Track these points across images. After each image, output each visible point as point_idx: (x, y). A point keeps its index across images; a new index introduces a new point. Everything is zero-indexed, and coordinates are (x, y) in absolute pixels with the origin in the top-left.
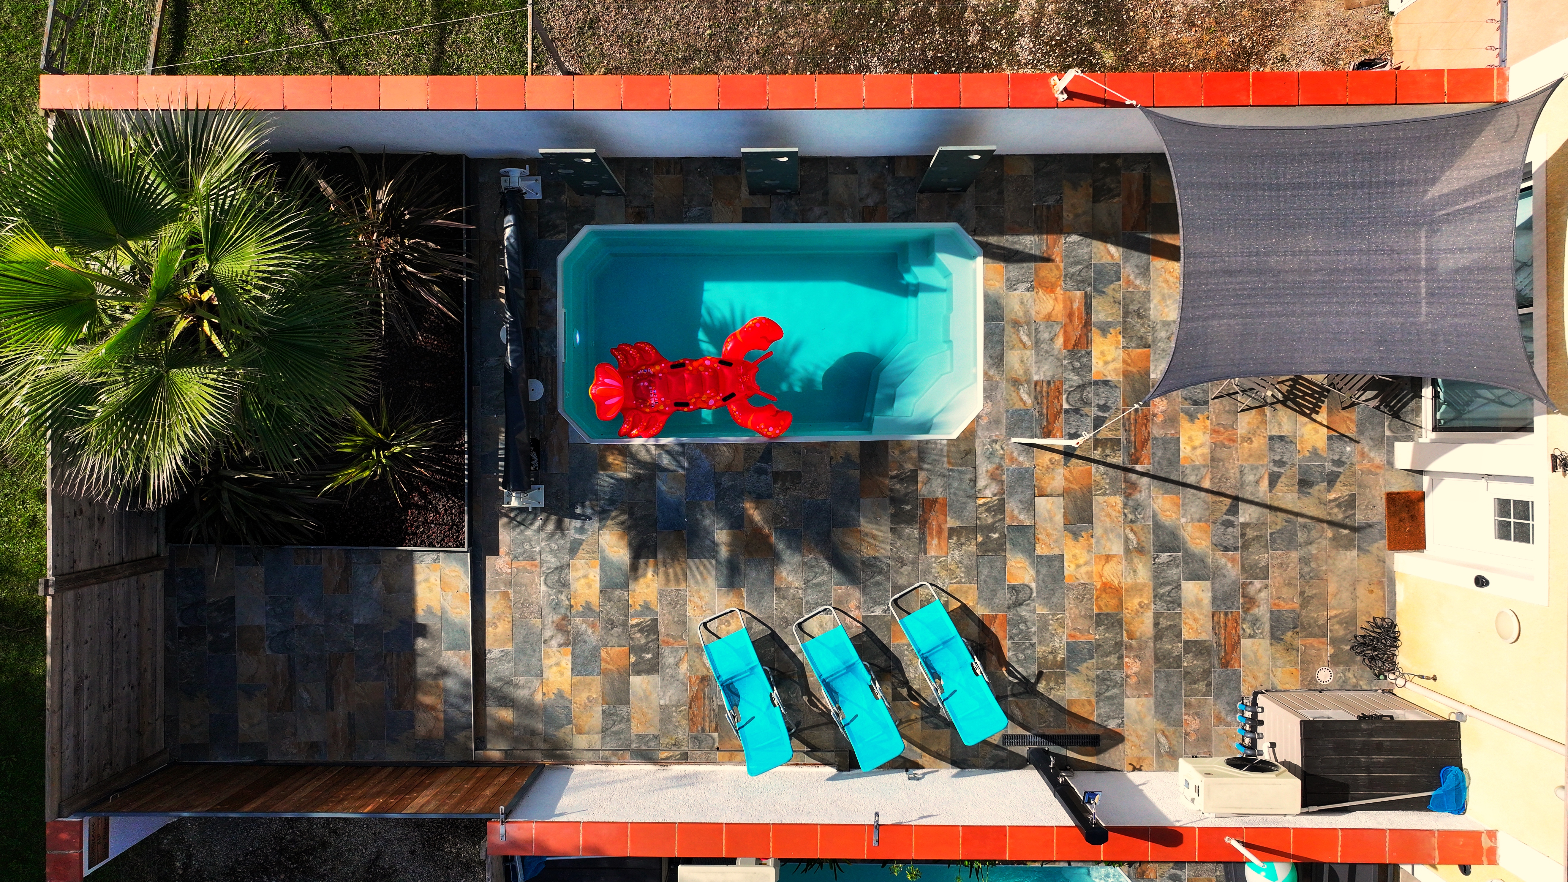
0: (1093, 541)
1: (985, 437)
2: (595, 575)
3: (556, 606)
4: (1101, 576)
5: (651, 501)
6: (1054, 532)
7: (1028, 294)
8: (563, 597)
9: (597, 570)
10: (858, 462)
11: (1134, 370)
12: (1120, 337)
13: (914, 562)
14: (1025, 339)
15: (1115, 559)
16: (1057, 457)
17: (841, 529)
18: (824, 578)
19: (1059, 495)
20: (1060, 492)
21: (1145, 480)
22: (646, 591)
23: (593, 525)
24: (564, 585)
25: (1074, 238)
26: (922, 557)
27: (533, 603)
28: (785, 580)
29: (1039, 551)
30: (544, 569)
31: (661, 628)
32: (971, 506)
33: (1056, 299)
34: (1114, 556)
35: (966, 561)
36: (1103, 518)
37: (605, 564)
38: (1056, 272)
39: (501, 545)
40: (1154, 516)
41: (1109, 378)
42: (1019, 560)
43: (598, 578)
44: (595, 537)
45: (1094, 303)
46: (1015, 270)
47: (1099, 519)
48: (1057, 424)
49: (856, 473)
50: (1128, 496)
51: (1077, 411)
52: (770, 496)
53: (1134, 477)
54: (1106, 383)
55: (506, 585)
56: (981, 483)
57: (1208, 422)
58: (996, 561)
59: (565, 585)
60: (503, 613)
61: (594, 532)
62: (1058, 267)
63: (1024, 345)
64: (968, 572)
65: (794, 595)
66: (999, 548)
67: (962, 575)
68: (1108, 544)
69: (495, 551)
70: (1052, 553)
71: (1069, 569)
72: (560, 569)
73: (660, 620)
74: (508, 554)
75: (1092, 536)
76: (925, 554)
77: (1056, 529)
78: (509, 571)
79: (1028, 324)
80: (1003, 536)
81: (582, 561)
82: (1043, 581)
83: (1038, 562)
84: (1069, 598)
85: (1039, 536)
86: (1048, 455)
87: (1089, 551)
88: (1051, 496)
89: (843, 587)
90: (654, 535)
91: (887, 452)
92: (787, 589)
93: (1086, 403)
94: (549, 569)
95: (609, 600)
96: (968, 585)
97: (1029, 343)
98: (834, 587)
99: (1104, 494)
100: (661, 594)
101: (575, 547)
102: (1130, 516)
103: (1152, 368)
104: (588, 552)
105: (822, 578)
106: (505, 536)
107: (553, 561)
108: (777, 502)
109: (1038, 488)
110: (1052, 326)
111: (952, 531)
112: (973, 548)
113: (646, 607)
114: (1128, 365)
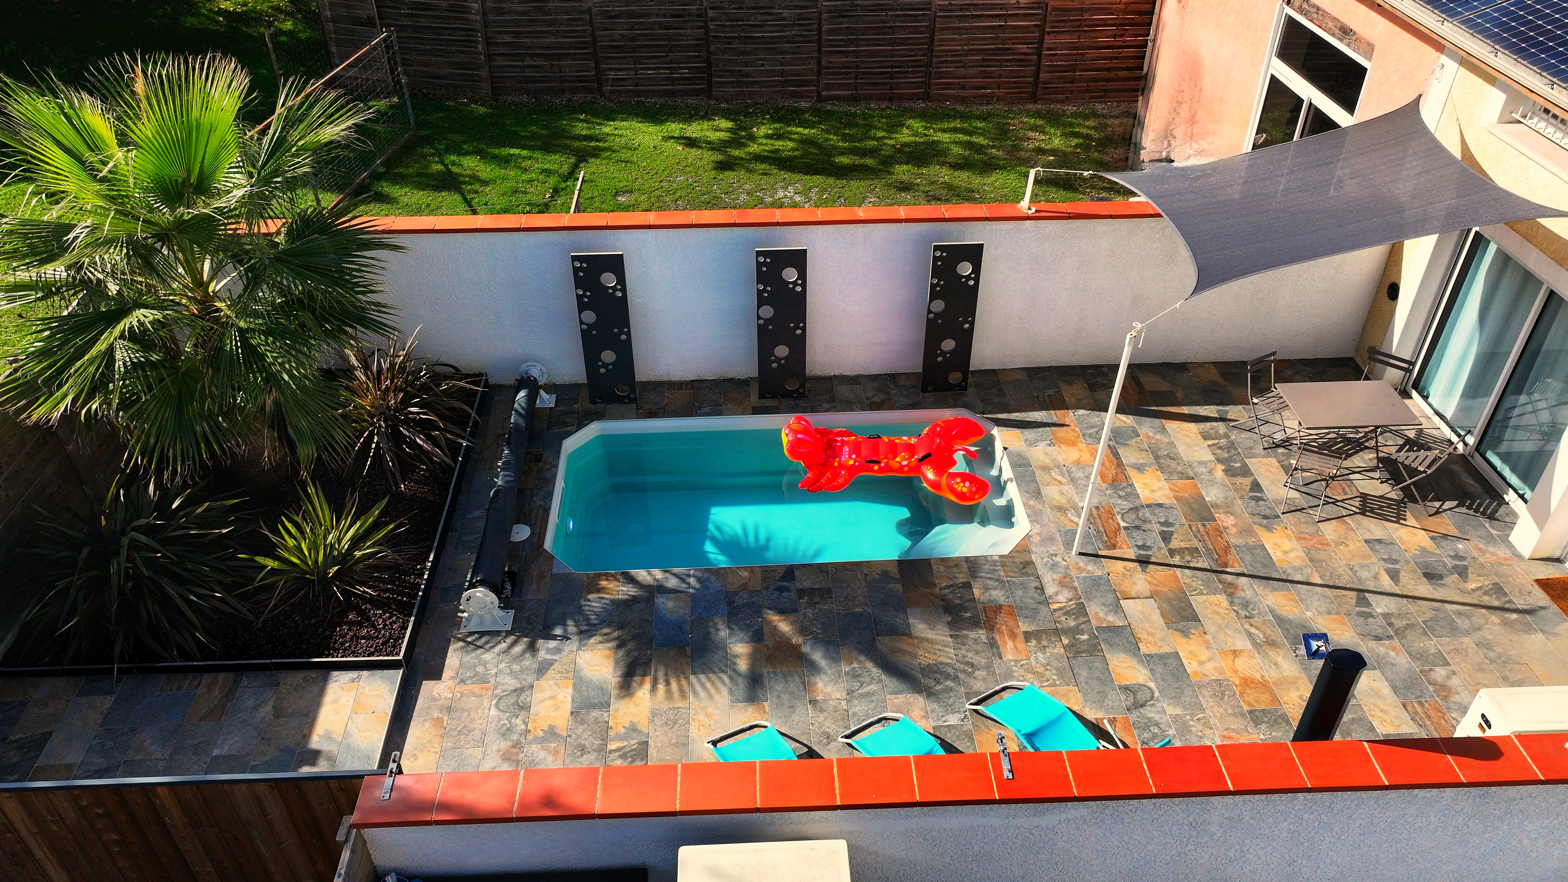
0: (1208, 637)
1: (1042, 552)
2: (566, 696)
3: (506, 733)
4: (1236, 672)
5: (647, 621)
6: (1157, 631)
7: (1051, 448)
8: (519, 721)
9: (570, 690)
10: (899, 577)
11: (1186, 495)
12: (1159, 473)
13: (989, 667)
14: (1059, 478)
15: (1245, 654)
16: (1131, 565)
17: (888, 638)
18: (873, 687)
19: (1147, 598)
20: (1148, 594)
21: (1243, 580)
22: (633, 710)
23: (572, 645)
24: (521, 708)
25: (1081, 412)
26: (996, 662)
27: (474, 729)
28: (822, 691)
29: (1144, 649)
30: (498, 692)
31: (652, 751)
32: (1044, 610)
33: (1080, 450)
34: (1241, 651)
35: (1055, 663)
36: (1210, 616)
37: (580, 683)
38: (1072, 433)
39: (445, 669)
40: (1272, 611)
41: (1161, 502)
42: (1123, 659)
43: (569, 699)
44: (573, 656)
45: (1120, 451)
46: (1030, 434)
47: (1206, 617)
48: (1119, 539)
49: (899, 587)
50: (1231, 595)
51: (1138, 528)
52: (794, 611)
53: (1229, 578)
54: (1160, 505)
55: (441, 711)
56: (1050, 590)
57: (1289, 531)
58: (1094, 662)
59: (525, 708)
60: (430, 742)
61: (571, 652)
62: (1074, 431)
63: (1060, 482)
64: (1061, 673)
65: (835, 707)
66: (1094, 649)
67: (1055, 678)
68: (1228, 639)
69: (436, 674)
70: (1161, 651)
71: (1191, 666)
72: (519, 691)
73: (651, 743)
74: (453, 678)
75: (1205, 633)
76: (1001, 658)
77: (1157, 628)
78: (450, 696)
79: (1058, 467)
80: (1093, 637)
81: (551, 682)
82: (1163, 679)
83: (1149, 660)
84: (1204, 696)
85: (1140, 635)
86: (1120, 565)
87: (1207, 648)
88: (1139, 598)
89: (900, 696)
90: (649, 652)
91: (931, 568)
92: (825, 701)
93: (1145, 521)
94: (504, 691)
95: (582, 722)
96: (1066, 687)
97: (1064, 480)
98: (888, 696)
99: (1201, 594)
100: (654, 714)
101: (542, 669)
102: (1243, 613)
103: (1204, 493)
104: (559, 672)
105: (870, 687)
106: (454, 658)
107: (512, 683)
108: (805, 615)
109: (1120, 592)
110: (1084, 468)
111: (1028, 636)
112: (1059, 650)
113: (633, 729)
114: (1176, 491)
